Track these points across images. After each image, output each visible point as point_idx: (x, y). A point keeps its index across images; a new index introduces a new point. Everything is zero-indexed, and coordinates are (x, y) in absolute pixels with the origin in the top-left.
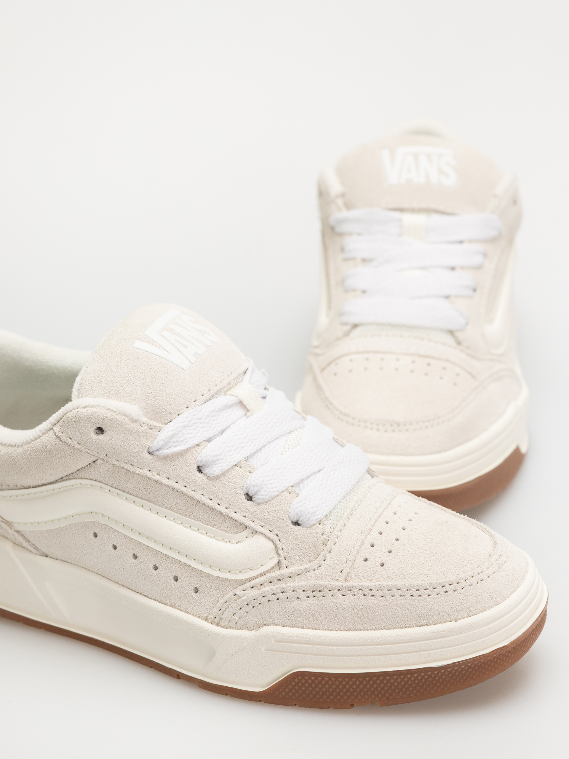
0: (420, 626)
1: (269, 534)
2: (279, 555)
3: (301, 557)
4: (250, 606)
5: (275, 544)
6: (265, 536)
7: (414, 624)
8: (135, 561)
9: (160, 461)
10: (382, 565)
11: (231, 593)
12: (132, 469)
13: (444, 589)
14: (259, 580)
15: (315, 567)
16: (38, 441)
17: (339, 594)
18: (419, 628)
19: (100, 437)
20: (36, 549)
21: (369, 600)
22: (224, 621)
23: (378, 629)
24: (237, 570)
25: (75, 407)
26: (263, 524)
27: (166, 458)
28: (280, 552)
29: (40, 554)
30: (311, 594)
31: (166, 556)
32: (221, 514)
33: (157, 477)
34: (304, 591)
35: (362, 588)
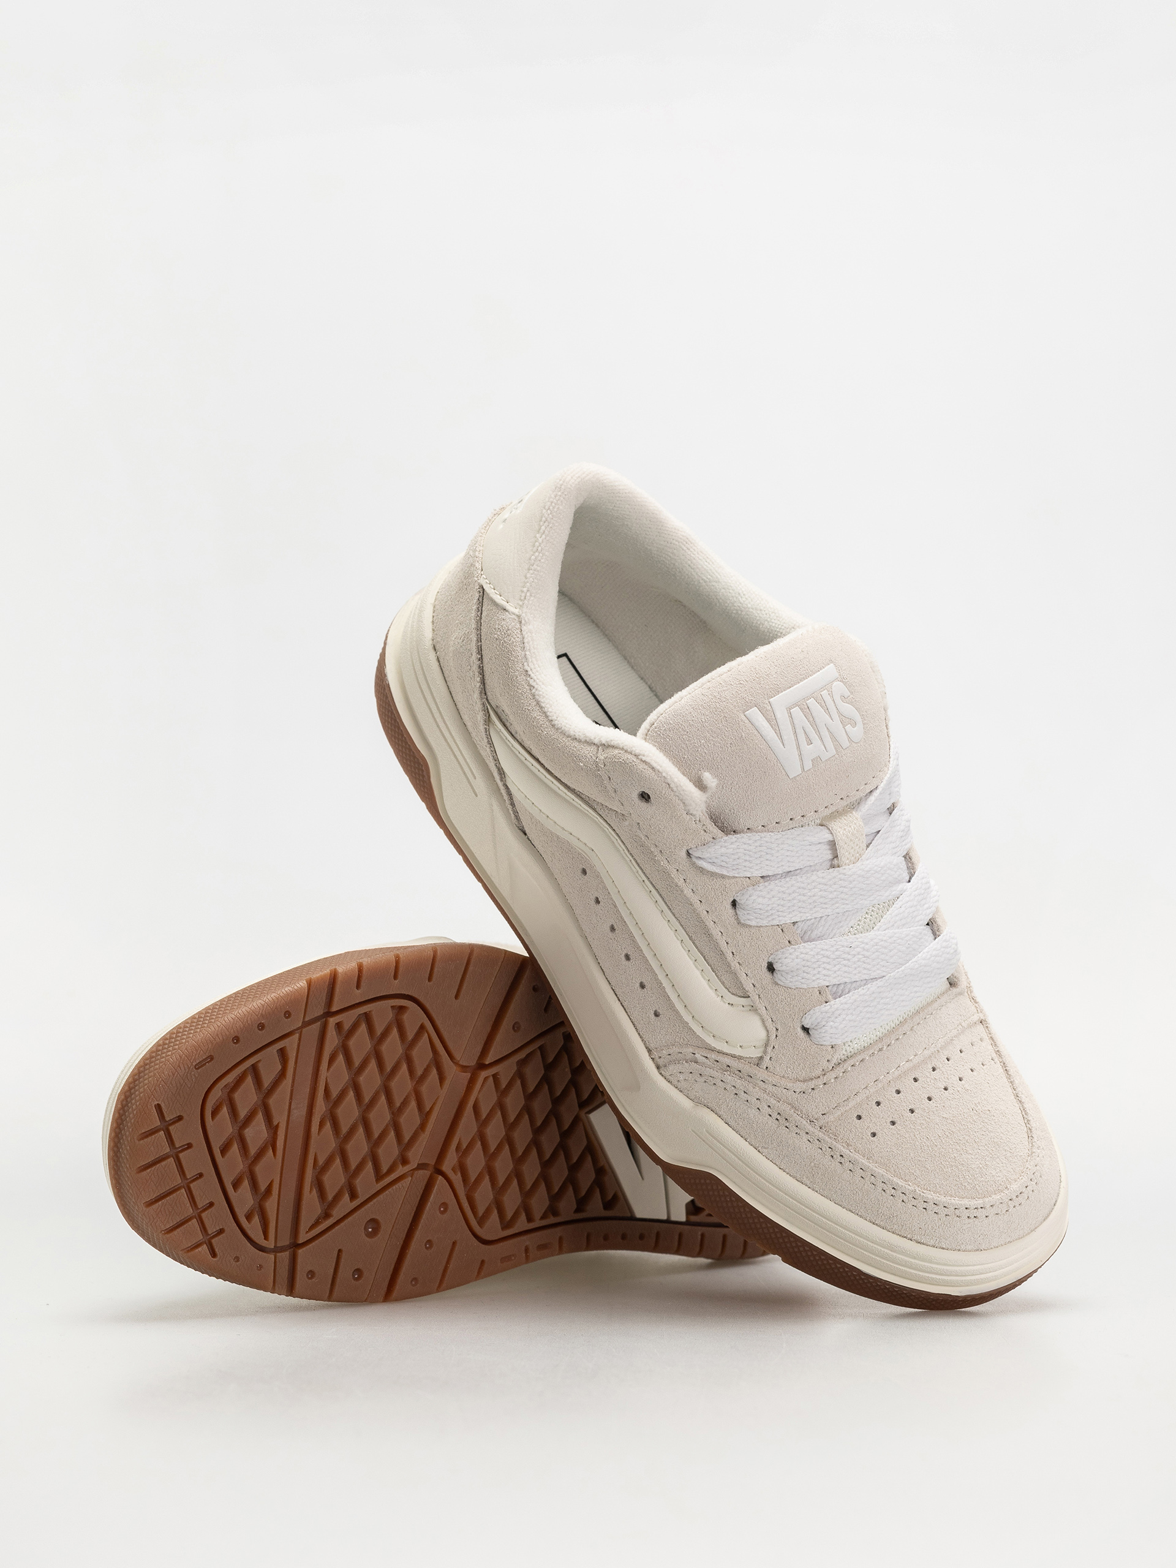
0: (874, 1224)
1: (769, 1023)
2: (765, 1052)
3: (789, 1069)
4: (703, 1079)
5: (768, 1036)
6: (763, 1021)
7: (868, 1218)
8: (610, 934)
9: (695, 870)
10: (874, 1135)
11: (691, 1050)
12: (659, 857)
13: (925, 1205)
14: (727, 1060)
15: (798, 1091)
16: (576, 744)
17: (805, 1137)
18: (871, 1224)
19: (642, 804)
20: (517, 819)
21: (834, 1164)
22: (666, 1070)
23: (826, 1197)
24: (711, 1033)
25: (633, 753)
26: (768, 1008)
27: (702, 870)
28: (770, 1049)
29: (519, 826)
30: (775, 1115)
31: (644, 957)
32: (729, 966)
33: (681, 883)
34: (769, 1106)
35: (834, 1148)
